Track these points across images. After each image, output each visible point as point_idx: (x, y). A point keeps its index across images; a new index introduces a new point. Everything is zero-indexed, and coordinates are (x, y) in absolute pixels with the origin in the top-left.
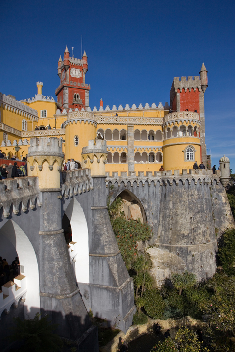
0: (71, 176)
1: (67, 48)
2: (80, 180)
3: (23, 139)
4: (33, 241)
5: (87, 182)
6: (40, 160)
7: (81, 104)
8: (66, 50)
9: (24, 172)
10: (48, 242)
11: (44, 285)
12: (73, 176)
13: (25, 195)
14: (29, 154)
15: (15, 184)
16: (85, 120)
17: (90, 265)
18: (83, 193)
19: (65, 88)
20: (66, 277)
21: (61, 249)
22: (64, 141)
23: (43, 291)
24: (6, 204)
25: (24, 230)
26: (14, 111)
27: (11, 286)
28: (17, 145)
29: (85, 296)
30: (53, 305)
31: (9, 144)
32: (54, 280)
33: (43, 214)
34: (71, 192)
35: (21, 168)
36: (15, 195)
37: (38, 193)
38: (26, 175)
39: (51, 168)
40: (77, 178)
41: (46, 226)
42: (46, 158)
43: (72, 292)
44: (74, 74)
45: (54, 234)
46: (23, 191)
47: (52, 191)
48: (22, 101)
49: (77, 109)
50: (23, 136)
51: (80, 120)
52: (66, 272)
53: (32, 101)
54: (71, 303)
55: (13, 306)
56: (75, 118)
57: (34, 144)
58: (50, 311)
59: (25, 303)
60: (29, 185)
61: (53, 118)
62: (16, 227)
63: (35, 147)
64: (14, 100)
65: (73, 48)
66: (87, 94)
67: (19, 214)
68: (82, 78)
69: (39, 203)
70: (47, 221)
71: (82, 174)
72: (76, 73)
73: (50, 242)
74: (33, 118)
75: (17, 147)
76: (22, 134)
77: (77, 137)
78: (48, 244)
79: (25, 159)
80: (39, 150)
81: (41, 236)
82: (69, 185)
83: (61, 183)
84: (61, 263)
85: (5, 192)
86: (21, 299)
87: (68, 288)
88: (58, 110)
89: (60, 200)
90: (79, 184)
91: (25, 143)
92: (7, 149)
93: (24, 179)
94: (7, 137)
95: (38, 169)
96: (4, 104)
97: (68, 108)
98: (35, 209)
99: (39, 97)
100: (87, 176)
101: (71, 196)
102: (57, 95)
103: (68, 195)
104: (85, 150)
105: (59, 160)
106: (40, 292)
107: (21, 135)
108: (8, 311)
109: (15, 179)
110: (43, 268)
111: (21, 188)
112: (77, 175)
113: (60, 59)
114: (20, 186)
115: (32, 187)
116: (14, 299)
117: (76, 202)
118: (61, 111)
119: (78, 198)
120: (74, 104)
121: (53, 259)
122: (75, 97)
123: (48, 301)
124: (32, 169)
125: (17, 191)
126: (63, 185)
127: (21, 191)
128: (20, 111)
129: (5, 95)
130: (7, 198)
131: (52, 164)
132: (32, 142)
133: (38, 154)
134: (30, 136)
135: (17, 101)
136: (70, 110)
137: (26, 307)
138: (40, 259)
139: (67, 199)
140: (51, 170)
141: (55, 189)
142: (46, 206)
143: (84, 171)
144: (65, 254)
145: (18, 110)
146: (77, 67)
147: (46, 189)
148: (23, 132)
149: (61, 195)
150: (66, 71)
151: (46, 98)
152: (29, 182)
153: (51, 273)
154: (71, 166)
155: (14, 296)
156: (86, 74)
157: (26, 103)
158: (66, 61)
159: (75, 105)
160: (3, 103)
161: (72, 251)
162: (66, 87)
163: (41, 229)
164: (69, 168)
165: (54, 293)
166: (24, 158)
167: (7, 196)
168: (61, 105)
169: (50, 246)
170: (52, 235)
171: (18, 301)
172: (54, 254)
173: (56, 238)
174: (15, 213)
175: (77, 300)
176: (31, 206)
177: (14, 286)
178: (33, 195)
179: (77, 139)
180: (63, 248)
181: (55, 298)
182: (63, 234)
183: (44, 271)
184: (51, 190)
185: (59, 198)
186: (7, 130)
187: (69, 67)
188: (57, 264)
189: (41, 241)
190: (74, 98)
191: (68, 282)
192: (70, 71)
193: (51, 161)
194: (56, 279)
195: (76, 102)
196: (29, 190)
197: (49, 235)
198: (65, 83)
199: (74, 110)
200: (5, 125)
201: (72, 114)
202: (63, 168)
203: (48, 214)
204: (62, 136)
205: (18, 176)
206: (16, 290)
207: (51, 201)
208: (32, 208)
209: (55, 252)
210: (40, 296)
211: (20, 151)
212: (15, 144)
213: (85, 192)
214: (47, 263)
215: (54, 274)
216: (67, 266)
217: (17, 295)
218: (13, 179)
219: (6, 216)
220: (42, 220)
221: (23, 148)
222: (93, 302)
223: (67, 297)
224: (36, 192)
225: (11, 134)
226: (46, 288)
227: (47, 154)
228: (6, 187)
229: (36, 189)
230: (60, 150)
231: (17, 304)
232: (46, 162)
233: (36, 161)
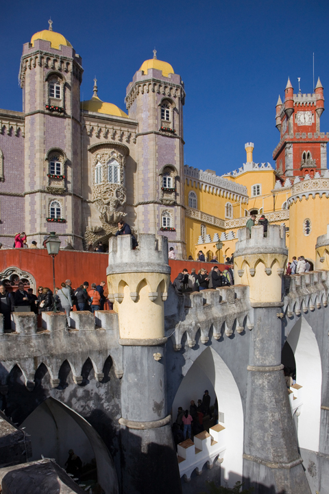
0: (298, 284)
1: (289, 81)
2: (312, 290)
3: (227, 232)
4: (238, 378)
5: (324, 292)
6: (252, 261)
7: (315, 167)
8: (289, 85)
9: (229, 279)
10: (260, 382)
11: (250, 443)
12: (301, 282)
13: (231, 312)
14: (237, 252)
15: (216, 297)
16: (321, 193)
17: (322, 423)
18: (317, 310)
19: (288, 145)
20: (283, 437)
21: (278, 394)
22: (288, 229)
23: (247, 452)
24: (204, 325)
25: (226, 363)
26: (215, 192)
27: (205, 438)
28: (219, 241)
29: (310, 470)
30: (261, 475)
31: (207, 239)
32: (266, 439)
33: (254, 339)
34: (297, 308)
35: (225, 273)
36: (216, 312)
37: (248, 310)
38: (231, 283)
39: (268, 272)
40: (307, 286)
41: (259, 359)
42: (261, 256)
43: (291, 461)
44: (302, 120)
45: (269, 372)
46: (227, 306)
47: (268, 307)
48: (225, 175)
49: (307, 176)
50: (227, 227)
51: (314, 193)
52: (283, 430)
53: (240, 173)
54: (288, 477)
55: (206, 465)
56: (305, 190)
57: (244, 237)
58: (256, 483)
59: (222, 465)
60: (236, 298)
61: (269, 195)
62: (217, 359)
63: (245, 241)
64: (214, 176)
65: (299, 79)
66: (323, 150)
67: (221, 339)
68: (314, 125)
69: (249, 325)
70: (260, 351)
71: (316, 279)
72: (304, 118)
73: (263, 382)
74: (241, 199)
75: (220, 243)
76: (225, 224)
77: (307, 222)
78: (260, 385)
79: (230, 261)
80: (251, 246)
81: (249, 373)
82: (295, 298)
83: (282, 295)
84: (277, 416)
85: (204, 308)
86: (217, 458)
87: (286, 454)
88: (278, 181)
89: (280, 320)
90: (310, 296)
91: (230, 237)
92: (205, 248)
93: (229, 290)
94: (206, 229)
95: (249, 273)
96: (201, 183)
97: (294, 177)
98: (243, 333)
99: (249, 166)
100: (323, 282)
101: (297, 314)
102: (275, 159)
103: (293, 313)
104: (322, 241)
105: (280, 259)
106: (244, 453)
107: (223, 225)
108: (200, 470)
109: (217, 289)
110: (250, 419)
111: (225, 303)
112: (308, 281)
113: (279, 102)
114: (224, 299)
115: (240, 300)
116: (209, 457)
117: (304, 323)
118: (282, 182)
119: (309, 317)
120: (302, 169)
121: (265, 408)
122: (304, 158)
123: (255, 468)
124: (241, 274)
125: (219, 306)
126: (286, 298)
127: (225, 307)
128: (223, 190)
129: (201, 171)
130: (205, 317)
131: (269, 266)
132: (241, 234)
133: (249, 251)
134: (237, 226)
135: (218, 177)
136: (297, 179)
137: (224, 470)
138: (247, 405)
139: (292, 318)
140: (269, 275)
141: (274, 303)
142: (259, 329)
143: (320, 274)
144: (284, 402)
145: (219, 189)
146: (305, 107)
147: (260, 303)
148: (227, 222)
149: (282, 312)
150: (288, 118)
151: (260, 166)
152: (236, 294)
153: (262, 428)
154: (298, 267)
155: (208, 453)
156: (321, 116)
157: (231, 177)
158: (288, 103)
159: (304, 170)
160: (199, 183)
161: (295, 398)
162: (289, 143)
163: (250, 362)
164: (295, 271)
165: (263, 457)
166: (228, 259)
167: (206, 314)
168: (282, 173)
169: (262, 388)
170: (266, 372)
171: (213, 459)
172: (268, 400)
173: (272, 378)
174: (216, 338)
175: (298, 474)
176: (238, 328)
177: (209, 439)
178: (241, 313)
179: (308, 224)
180: (281, 393)
181: (265, 465)
182: (282, 372)
183: (251, 423)
184: (268, 305)
185: (279, 317)
186: (205, 221)
187: (293, 111)
188: (272, 416)
189: (249, 380)
190: (303, 160)
191: (286, 445)
192: (295, 117)
193: (269, 261)
194: (268, 438)
195: (306, 165)
196: (236, 305)
197: (262, 372)
198: (288, 137)
199: (302, 179)
200: (202, 213)
201: (299, 185)
202: (286, 271)
203: (262, 341)
204: (285, 222)
205: (221, 285)
206: (211, 445)
207: (267, 322)
208: (239, 332)
209: (270, 397)
210: (244, 459)
211: (223, 249)
212: (215, 239)
213: (319, 308)
214: (256, 412)
215: (265, 430)
216: (286, 421)
217: (212, 451)
218: (214, 290)
219: (204, 342)
220: (253, 349)
221: (227, 245)
222: (322, 483)
223: (283, 467)
224: (245, 308)
225: (210, 225)
226: (252, 449)
227: (262, 250)
228: (205, 301)
229: (245, 303)
230: (281, 244)
231: (211, 464)
232: (260, 263)
233: (247, 262)
